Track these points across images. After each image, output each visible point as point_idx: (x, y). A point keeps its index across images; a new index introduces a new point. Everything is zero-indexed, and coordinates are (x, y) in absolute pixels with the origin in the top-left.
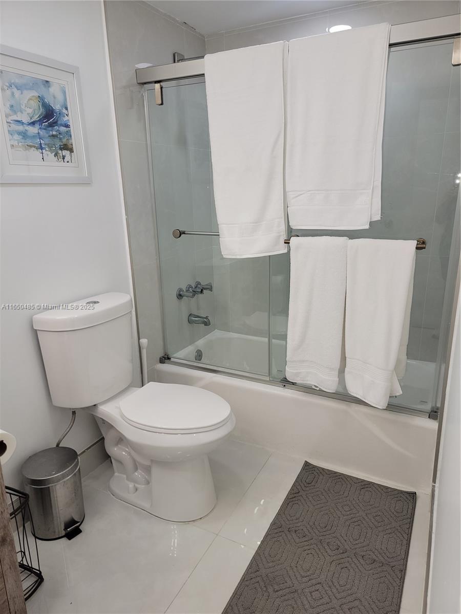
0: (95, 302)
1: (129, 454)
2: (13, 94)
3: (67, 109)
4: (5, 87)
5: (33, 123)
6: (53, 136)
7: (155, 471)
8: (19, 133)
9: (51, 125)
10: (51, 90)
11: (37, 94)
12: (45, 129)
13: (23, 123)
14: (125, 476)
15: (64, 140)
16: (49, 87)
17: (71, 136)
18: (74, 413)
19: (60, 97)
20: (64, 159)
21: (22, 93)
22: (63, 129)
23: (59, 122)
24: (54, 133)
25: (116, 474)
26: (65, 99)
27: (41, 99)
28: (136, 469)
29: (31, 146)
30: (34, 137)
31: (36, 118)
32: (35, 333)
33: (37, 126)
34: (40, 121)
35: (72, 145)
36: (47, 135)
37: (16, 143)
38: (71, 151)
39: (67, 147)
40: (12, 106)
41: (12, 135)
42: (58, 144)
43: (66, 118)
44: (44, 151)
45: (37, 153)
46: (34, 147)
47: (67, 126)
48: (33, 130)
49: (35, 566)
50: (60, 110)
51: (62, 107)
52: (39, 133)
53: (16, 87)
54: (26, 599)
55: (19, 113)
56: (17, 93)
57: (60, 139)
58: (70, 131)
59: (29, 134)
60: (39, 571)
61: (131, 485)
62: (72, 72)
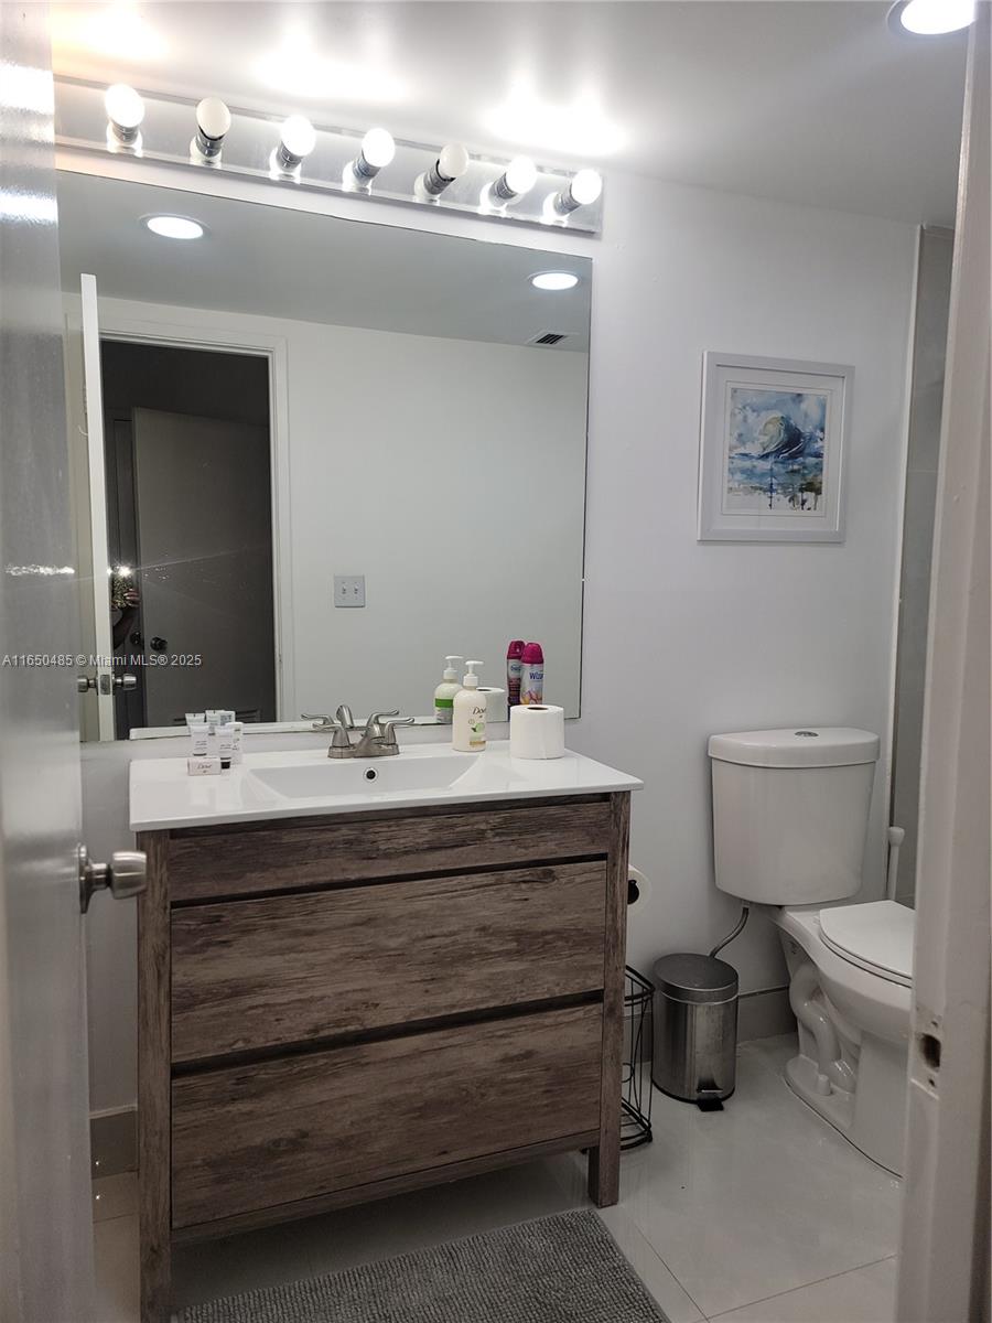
0: (810, 734)
1: (828, 1019)
2: (745, 419)
3: (822, 430)
4: (737, 411)
5: (765, 457)
6: (793, 471)
7: (867, 1057)
8: (743, 471)
9: (793, 457)
10: (803, 406)
11: (780, 415)
12: (782, 463)
13: (753, 457)
14: (816, 1065)
15: (810, 478)
16: (800, 402)
17: (821, 470)
18: (746, 911)
19: (815, 414)
20: (803, 504)
21: (758, 415)
22: (811, 460)
23: (807, 451)
24: (796, 467)
25: (802, 1056)
26: (824, 416)
27: (785, 420)
28: (838, 1057)
29: (756, 488)
30: (763, 475)
31: (772, 448)
32: (709, 761)
33: (771, 459)
34: (778, 452)
35: (821, 483)
36: (783, 471)
37: (736, 485)
38: (818, 492)
39: (814, 488)
40: (740, 435)
41: (732, 474)
42: (799, 482)
43: (820, 444)
44: (774, 494)
45: (764, 498)
46: (761, 489)
47: (819, 455)
48: (766, 465)
49: (645, 1113)
50: (812, 433)
51: (816, 428)
52: (771, 469)
53: (751, 408)
54: (623, 1148)
55: (749, 445)
56: (752, 417)
57: (804, 475)
58: (821, 462)
59: (758, 471)
60: (648, 1121)
61: (823, 1078)
62: (842, 374)
